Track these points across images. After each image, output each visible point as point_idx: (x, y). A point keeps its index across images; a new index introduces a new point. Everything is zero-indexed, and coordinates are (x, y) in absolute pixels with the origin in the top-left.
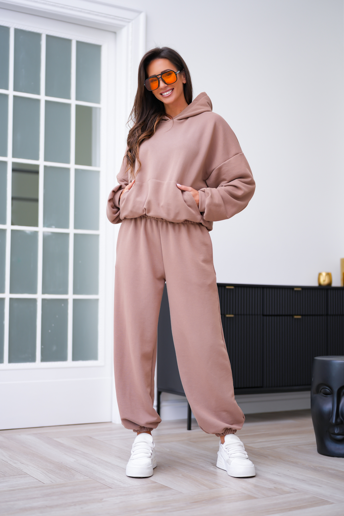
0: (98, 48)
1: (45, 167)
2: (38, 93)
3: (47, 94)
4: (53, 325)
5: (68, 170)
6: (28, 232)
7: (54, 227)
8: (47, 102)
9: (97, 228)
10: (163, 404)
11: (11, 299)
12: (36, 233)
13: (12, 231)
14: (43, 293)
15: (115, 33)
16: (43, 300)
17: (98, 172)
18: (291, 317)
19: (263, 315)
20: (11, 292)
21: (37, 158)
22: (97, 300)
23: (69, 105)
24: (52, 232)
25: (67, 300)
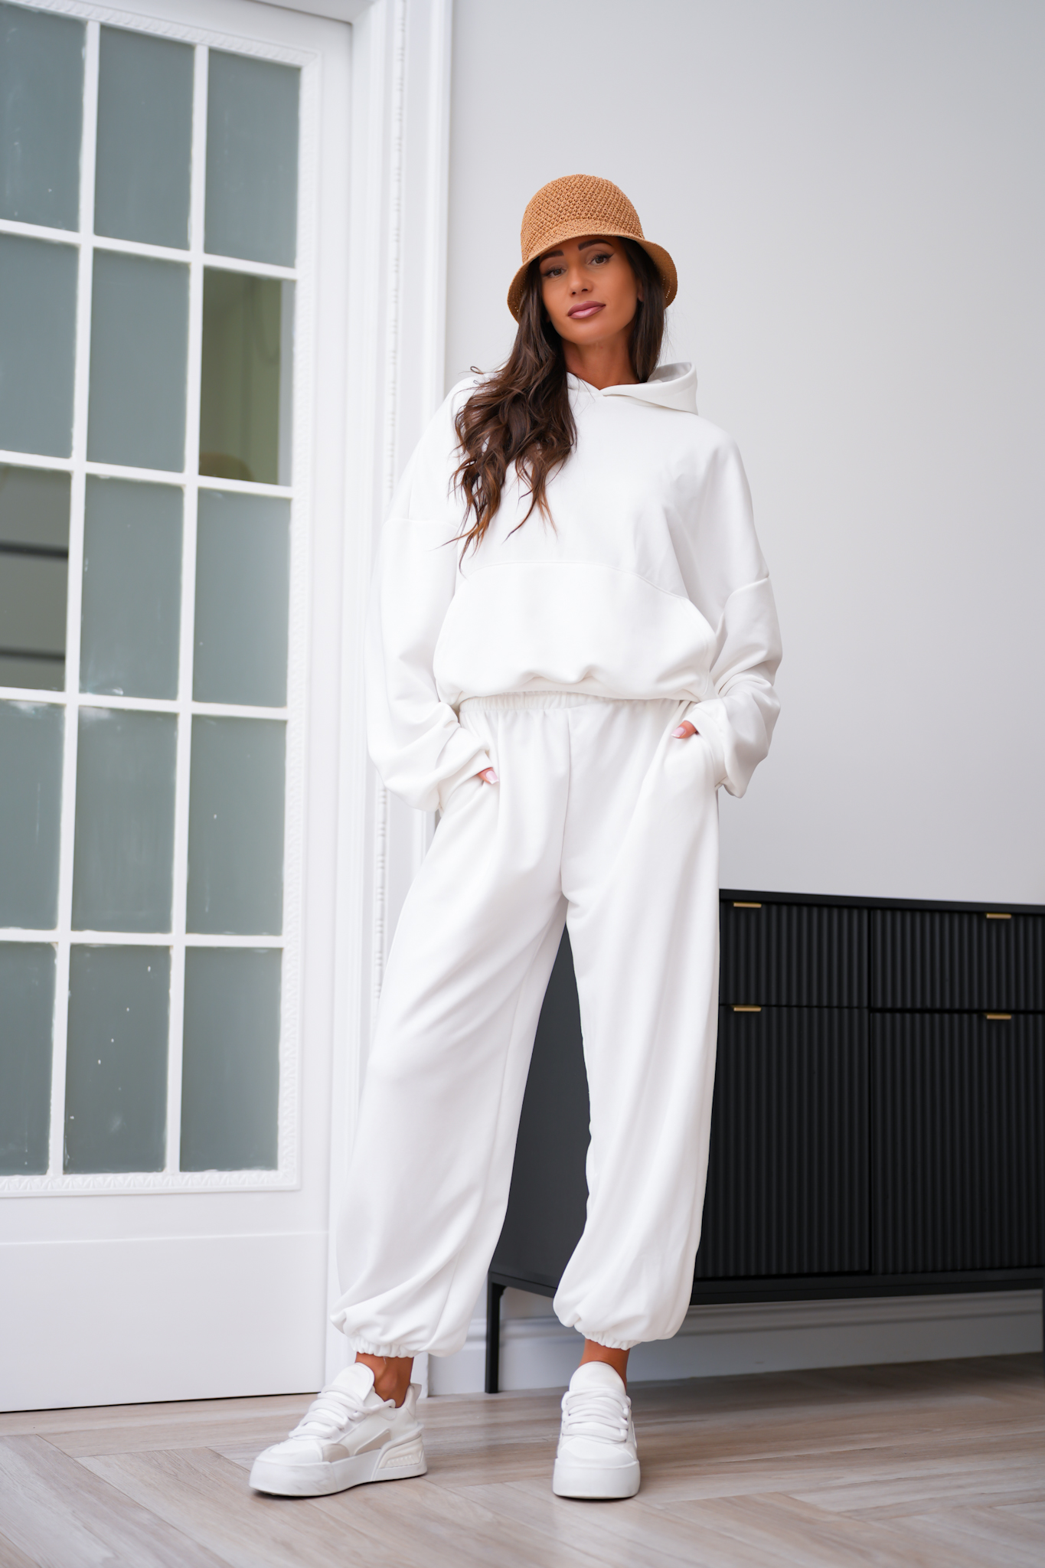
1: (92, 481)
2: (72, 225)
3: (99, 230)
4: (112, 1041)
5: (177, 491)
6: (23, 707)
7: (120, 692)
8: (98, 254)
9: (280, 701)
10: (511, 1330)
12: (55, 711)
14: (78, 924)
15: (349, 24)
16: (78, 950)
17: (286, 502)
18: (975, 1016)
19: (872, 1010)
21: (65, 452)
22: (277, 953)
23: (181, 270)
24: (113, 710)
25: (164, 951)
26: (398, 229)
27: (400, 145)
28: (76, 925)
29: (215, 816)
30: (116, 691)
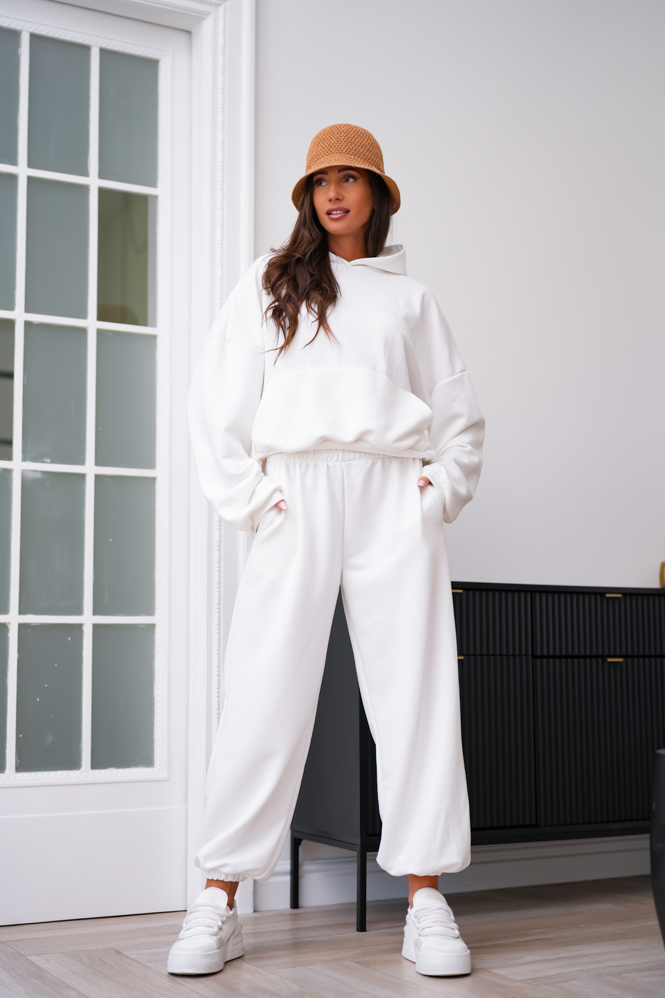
1: (28, 325)
2: (12, 161)
3: (31, 165)
4: (46, 685)
5: (83, 331)
7: (49, 460)
8: (30, 179)
9: (151, 465)
12: (6, 474)
15: (189, 32)
16: (23, 628)
17: (154, 337)
18: (600, 660)
19: (535, 657)
21: (11, 307)
22: (153, 626)
23: (84, 189)
24: (44, 473)
25: (79, 627)
26: (223, 162)
27: (223, 108)
28: (22, 611)
29: (111, 540)
30: (46, 460)
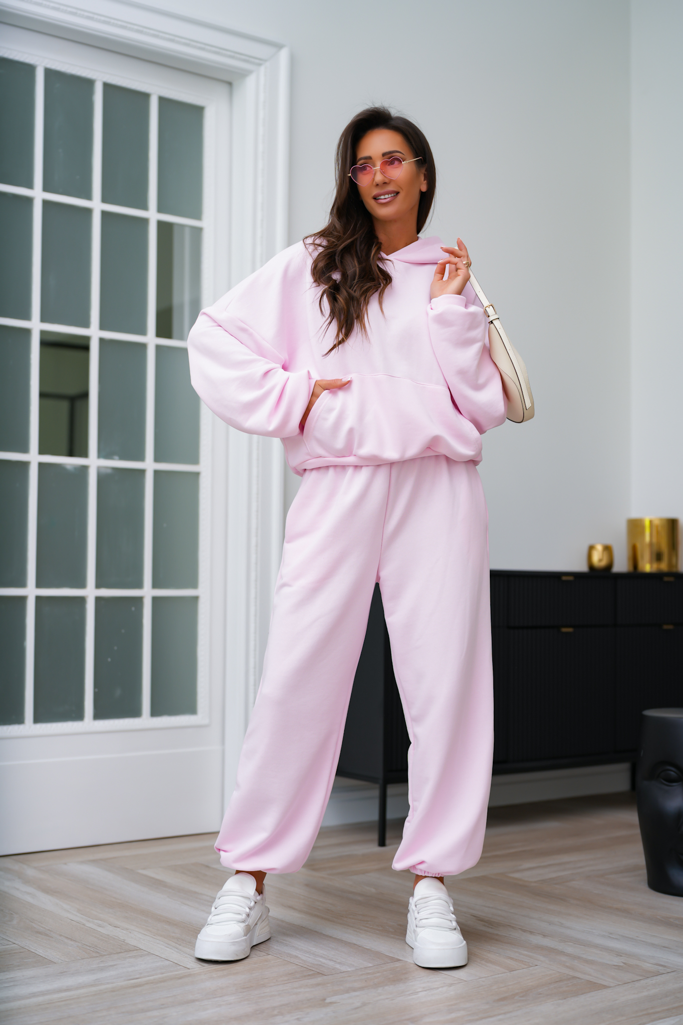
0: (198, 111)
1: (102, 341)
2: (88, 196)
3: (105, 200)
4: (116, 648)
5: (143, 347)
6: (69, 467)
7: (117, 457)
8: (104, 214)
9: (195, 460)
11: (39, 599)
12: (84, 469)
13: (41, 466)
14: (98, 586)
15: (230, 84)
16: (98, 600)
18: (556, 630)
20: (39, 584)
21: (86, 324)
22: (196, 599)
23: (145, 222)
24: (113, 468)
25: (141, 599)
30: (115, 458)
